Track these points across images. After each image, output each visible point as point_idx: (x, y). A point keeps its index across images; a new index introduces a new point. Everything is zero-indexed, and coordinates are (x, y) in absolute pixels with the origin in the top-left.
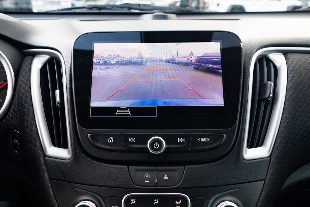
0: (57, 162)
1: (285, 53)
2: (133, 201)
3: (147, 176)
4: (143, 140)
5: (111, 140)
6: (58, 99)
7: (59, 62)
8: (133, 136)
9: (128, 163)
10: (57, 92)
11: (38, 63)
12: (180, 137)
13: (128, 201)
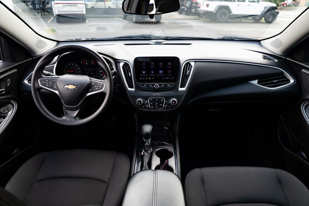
0: (131, 92)
1: (195, 62)
2: (151, 100)
3: (154, 94)
4: (153, 85)
5: (145, 86)
6: (130, 75)
7: (128, 65)
8: (151, 85)
9: (150, 91)
10: (129, 73)
11: (121, 65)
12: (163, 84)
13: (150, 99)
